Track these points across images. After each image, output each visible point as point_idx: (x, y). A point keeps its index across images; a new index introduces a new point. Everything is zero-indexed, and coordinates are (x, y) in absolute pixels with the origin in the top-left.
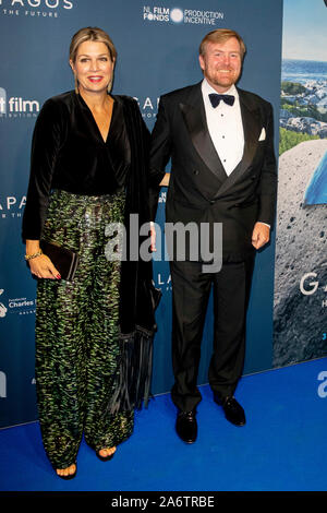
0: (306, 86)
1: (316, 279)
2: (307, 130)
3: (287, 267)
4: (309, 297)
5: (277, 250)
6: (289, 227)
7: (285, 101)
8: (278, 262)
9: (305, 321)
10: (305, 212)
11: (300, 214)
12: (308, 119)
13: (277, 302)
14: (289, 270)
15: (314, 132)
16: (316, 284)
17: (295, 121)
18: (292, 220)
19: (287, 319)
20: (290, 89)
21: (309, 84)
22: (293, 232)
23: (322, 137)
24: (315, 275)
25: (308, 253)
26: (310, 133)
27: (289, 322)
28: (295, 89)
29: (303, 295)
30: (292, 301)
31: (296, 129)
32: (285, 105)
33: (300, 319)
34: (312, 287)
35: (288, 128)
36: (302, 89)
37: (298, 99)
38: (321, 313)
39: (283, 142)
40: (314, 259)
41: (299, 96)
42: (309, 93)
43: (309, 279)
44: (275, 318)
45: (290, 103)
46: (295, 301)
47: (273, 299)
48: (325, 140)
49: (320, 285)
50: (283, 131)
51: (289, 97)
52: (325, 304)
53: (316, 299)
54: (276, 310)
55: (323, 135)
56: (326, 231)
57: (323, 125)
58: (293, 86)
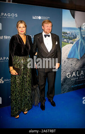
1: (70, 74)
2: (68, 42)
4: (69, 78)
5: (62, 68)
8: (62, 70)
9: (68, 83)
10: (68, 60)
11: (67, 60)
12: (68, 40)
13: (62, 79)
14: (64, 72)
15: (69, 42)
16: (70, 75)
17: (65, 40)
18: (65, 61)
19: (64, 83)
20: (64, 33)
21: (68, 32)
22: (65, 64)
23: (71, 44)
25: (68, 69)
31: (65, 42)
32: (63, 37)
35: (64, 42)
36: (67, 33)
38: (71, 82)
39: (63, 44)
40: (70, 70)
41: (66, 35)
42: (68, 34)
43: (69, 74)
44: (61, 83)
45: (64, 36)
46: (66, 79)
47: (61, 79)
48: (72, 44)
49: (71, 76)
50: (63, 42)
51: (64, 35)
52: (72, 79)
53: (70, 79)
54: (62, 81)
55: (71, 43)
56: (72, 64)
57: (71, 41)
58: (65, 32)
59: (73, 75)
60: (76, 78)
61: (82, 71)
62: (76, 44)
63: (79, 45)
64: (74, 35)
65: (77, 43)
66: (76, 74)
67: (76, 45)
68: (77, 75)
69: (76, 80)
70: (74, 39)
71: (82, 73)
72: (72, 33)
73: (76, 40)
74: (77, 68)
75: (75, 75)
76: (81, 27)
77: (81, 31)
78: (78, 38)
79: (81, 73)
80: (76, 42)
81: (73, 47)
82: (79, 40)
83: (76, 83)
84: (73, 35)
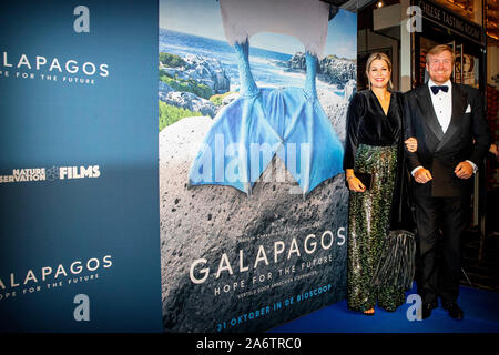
0: (186, 60)
1: (206, 266)
2: (188, 106)
3: (174, 254)
4: (200, 285)
5: (162, 236)
6: (174, 210)
7: (163, 73)
8: (164, 249)
9: (198, 313)
10: (190, 193)
11: (185, 195)
12: (190, 94)
13: (165, 294)
14: (177, 256)
15: (196, 109)
16: (207, 271)
17: (175, 95)
18: (177, 201)
19: (178, 312)
20: (168, 60)
21: (189, 58)
22: (178, 215)
23: (204, 115)
24: (205, 261)
25: (197, 238)
26: (191, 109)
27: (181, 316)
28: (174, 61)
29: (193, 285)
30: (182, 291)
31: (176, 104)
32: (164, 78)
33: (193, 311)
34: (203, 275)
35: (168, 102)
36: (181, 63)
37: (177, 72)
38: (214, 302)
39: (163, 116)
40: (203, 244)
41: (179, 69)
42: (189, 67)
43: (200, 266)
44: (164, 313)
45: (169, 76)
46: (186, 291)
47: (160, 292)
48: (208, 118)
49: (211, 272)
50: (162, 105)
51: (168, 69)
52: (217, 291)
53: (207, 287)
54: (165, 304)
55: (204, 112)
56: (214, 214)
57: (204, 101)
58: (171, 58)
59: (221, 268)
60: (235, 285)
61: (261, 248)
62: (230, 121)
63: (239, 122)
64: (220, 77)
65: (233, 114)
66: (234, 261)
67: (226, 121)
68: (242, 270)
69: (238, 291)
70: (217, 93)
71: (261, 256)
72: (206, 65)
73: (226, 97)
74: (236, 234)
75: (229, 267)
76: (247, 42)
77: (247, 59)
78: (238, 90)
79: (258, 259)
80: (229, 111)
81: (214, 130)
82: (239, 103)
83: (235, 309)
84: (214, 77)
